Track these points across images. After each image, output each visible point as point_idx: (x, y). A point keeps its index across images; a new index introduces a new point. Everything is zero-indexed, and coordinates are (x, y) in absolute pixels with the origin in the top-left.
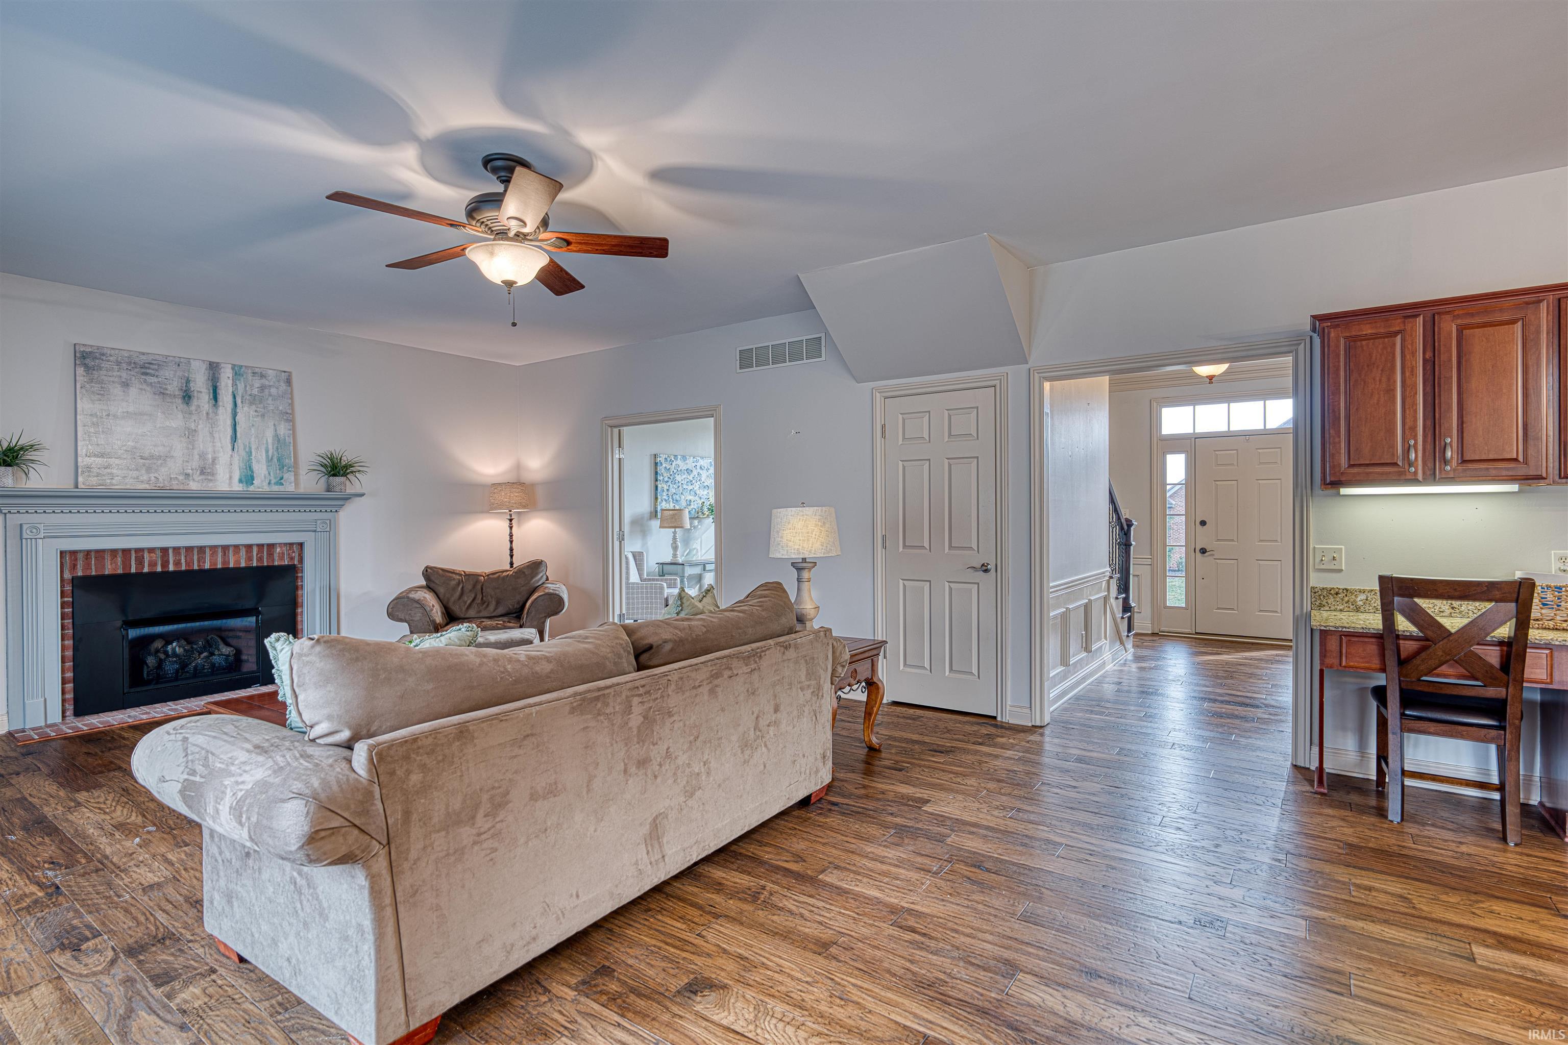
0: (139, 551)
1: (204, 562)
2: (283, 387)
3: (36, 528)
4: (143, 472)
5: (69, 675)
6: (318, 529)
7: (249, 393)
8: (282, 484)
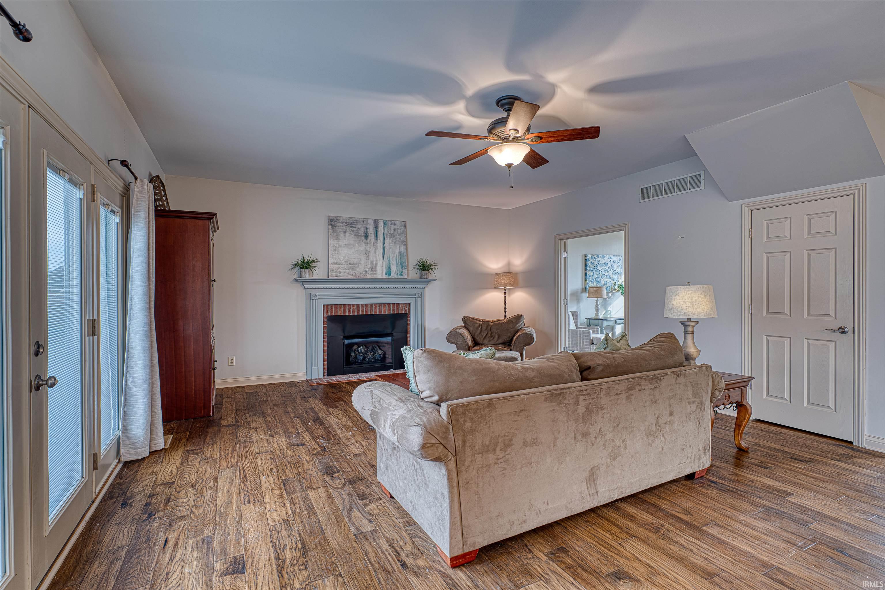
0: (349, 305)
1: (372, 311)
2: (403, 229)
3: (316, 295)
4: (351, 270)
5: (326, 358)
6: (417, 297)
7: (389, 233)
8: (402, 275)
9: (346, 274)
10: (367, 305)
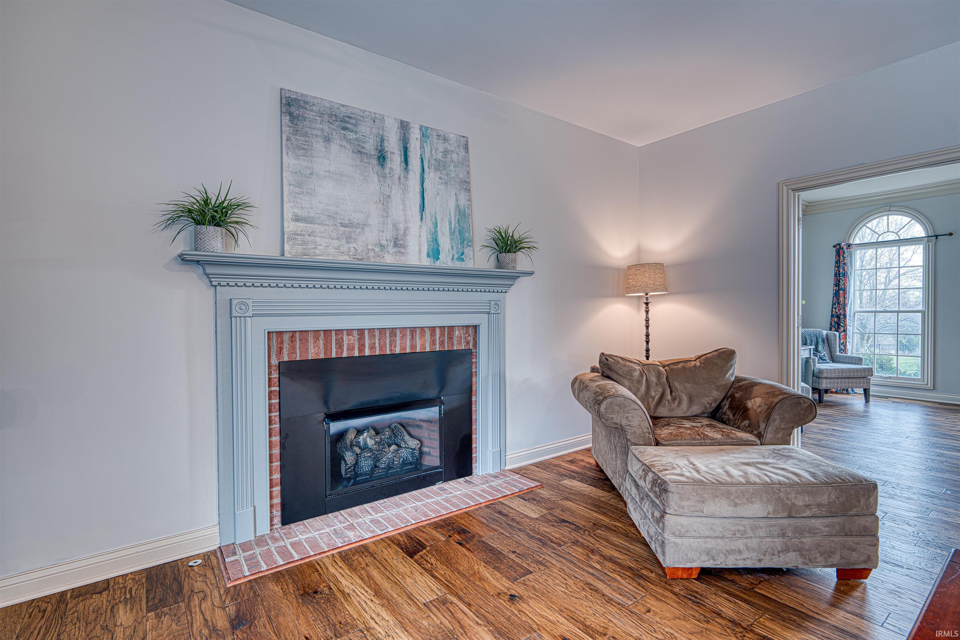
0: (339, 332)
1: (395, 347)
2: (462, 153)
3: (245, 304)
4: (344, 241)
5: (277, 476)
6: (492, 312)
7: (434, 157)
8: (463, 260)
9: (331, 250)
10: (382, 331)
